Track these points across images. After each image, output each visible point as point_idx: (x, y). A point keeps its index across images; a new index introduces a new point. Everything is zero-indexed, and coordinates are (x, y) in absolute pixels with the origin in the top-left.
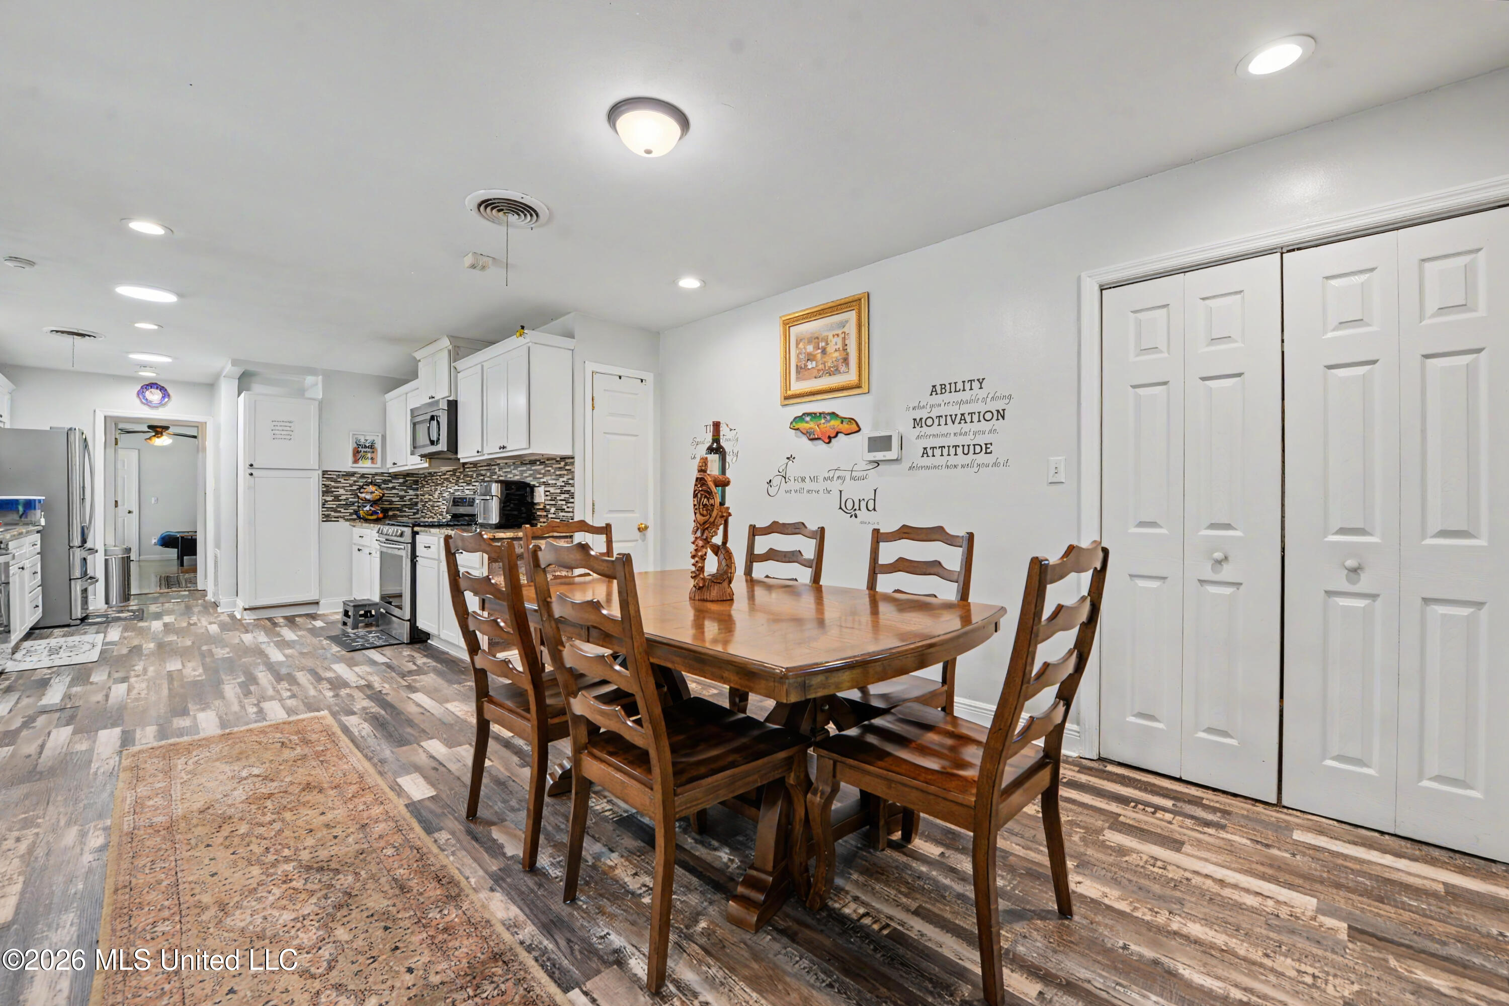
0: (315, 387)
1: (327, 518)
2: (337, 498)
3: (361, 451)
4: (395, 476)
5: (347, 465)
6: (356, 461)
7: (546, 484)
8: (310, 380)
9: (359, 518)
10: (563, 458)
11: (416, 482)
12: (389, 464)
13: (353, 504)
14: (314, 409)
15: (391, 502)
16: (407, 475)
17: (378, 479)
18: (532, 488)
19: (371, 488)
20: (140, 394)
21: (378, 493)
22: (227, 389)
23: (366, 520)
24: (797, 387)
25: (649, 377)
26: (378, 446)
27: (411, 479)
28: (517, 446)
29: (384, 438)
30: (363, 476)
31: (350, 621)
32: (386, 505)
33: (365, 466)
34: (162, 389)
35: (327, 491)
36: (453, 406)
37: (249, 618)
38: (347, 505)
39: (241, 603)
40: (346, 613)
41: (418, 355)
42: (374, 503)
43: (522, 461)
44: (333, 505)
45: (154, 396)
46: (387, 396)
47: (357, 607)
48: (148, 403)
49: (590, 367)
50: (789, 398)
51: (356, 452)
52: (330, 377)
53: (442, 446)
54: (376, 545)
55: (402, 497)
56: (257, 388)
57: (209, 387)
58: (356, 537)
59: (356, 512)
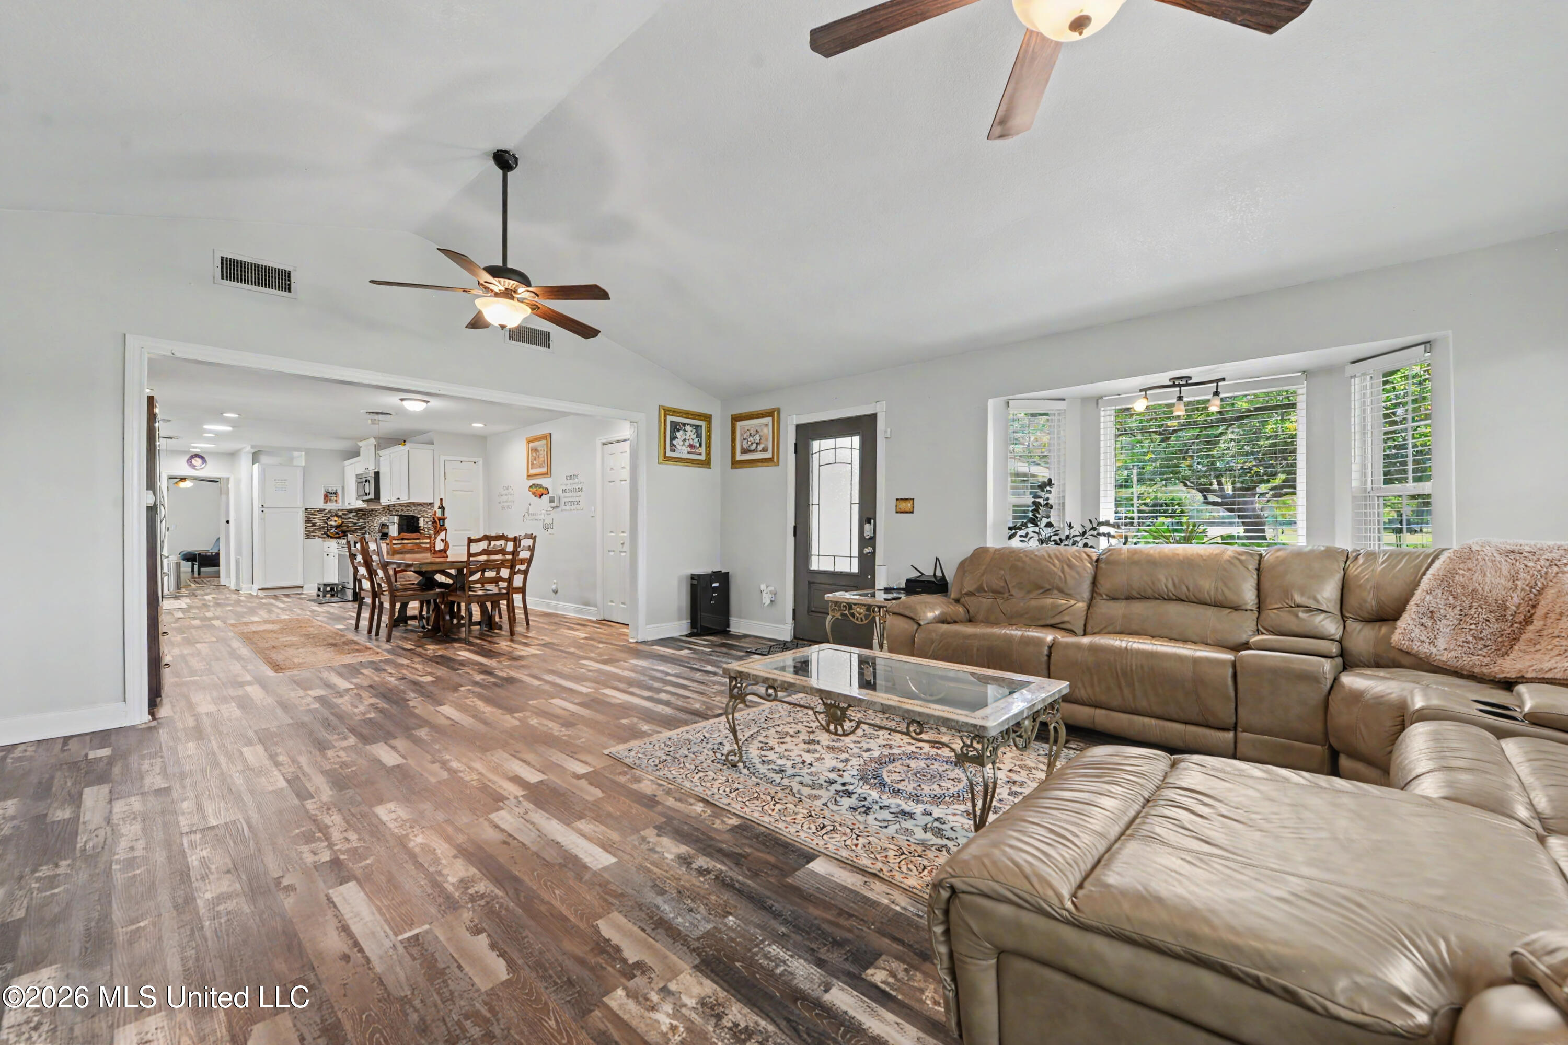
0: (300, 459)
1: (308, 537)
2: (314, 525)
3: (329, 496)
4: (350, 511)
5: (319, 504)
6: (326, 502)
7: (423, 516)
8: (296, 454)
9: (328, 536)
10: (430, 504)
11: (364, 515)
12: (346, 504)
13: (323, 528)
14: (299, 473)
15: (348, 527)
16: (358, 510)
17: (340, 513)
18: (418, 519)
19: (336, 519)
20: (189, 461)
21: (339, 521)
22: (245, 461)
23: (332, 537)
24: (532, 472)
25: (480, 461)
26: (340, 492)
27: (361, 513)
28: (404, 499)
29: (343, 488)
30: (330, 512)
31: (321, 594)
32: (345, 528)
33: (331, 506)
34: (202, 458)
35: (308, 520)
36: (377, 475)
37: (261, 594)
38: (321, 528)
39: (256, 586)
40: (319, 590)
41: (360, 444)
42: (337, 527)
43: (409, 505)
44: (312, 529)
45: (197, 462)
46: (347, 463)
47: (325, 585)
48: (194, 467)
49: (443, 458)
50: (529, 476)
51: (326, 497)
52: (308, 452)
53: (372, 496)
54: (337, 551)
55: (355, 524)
56: (264, 459)
57: (232, 455)
58: (326, 547)
59: (325, 533)
